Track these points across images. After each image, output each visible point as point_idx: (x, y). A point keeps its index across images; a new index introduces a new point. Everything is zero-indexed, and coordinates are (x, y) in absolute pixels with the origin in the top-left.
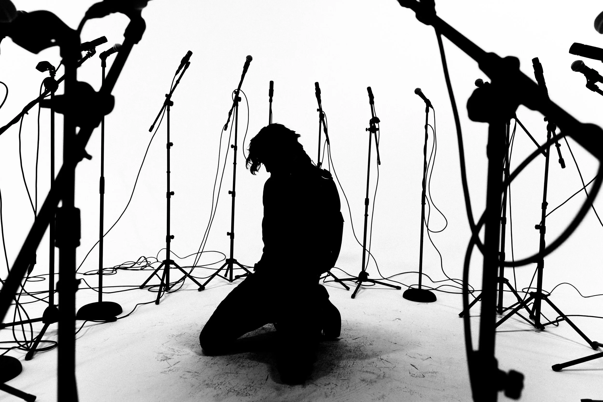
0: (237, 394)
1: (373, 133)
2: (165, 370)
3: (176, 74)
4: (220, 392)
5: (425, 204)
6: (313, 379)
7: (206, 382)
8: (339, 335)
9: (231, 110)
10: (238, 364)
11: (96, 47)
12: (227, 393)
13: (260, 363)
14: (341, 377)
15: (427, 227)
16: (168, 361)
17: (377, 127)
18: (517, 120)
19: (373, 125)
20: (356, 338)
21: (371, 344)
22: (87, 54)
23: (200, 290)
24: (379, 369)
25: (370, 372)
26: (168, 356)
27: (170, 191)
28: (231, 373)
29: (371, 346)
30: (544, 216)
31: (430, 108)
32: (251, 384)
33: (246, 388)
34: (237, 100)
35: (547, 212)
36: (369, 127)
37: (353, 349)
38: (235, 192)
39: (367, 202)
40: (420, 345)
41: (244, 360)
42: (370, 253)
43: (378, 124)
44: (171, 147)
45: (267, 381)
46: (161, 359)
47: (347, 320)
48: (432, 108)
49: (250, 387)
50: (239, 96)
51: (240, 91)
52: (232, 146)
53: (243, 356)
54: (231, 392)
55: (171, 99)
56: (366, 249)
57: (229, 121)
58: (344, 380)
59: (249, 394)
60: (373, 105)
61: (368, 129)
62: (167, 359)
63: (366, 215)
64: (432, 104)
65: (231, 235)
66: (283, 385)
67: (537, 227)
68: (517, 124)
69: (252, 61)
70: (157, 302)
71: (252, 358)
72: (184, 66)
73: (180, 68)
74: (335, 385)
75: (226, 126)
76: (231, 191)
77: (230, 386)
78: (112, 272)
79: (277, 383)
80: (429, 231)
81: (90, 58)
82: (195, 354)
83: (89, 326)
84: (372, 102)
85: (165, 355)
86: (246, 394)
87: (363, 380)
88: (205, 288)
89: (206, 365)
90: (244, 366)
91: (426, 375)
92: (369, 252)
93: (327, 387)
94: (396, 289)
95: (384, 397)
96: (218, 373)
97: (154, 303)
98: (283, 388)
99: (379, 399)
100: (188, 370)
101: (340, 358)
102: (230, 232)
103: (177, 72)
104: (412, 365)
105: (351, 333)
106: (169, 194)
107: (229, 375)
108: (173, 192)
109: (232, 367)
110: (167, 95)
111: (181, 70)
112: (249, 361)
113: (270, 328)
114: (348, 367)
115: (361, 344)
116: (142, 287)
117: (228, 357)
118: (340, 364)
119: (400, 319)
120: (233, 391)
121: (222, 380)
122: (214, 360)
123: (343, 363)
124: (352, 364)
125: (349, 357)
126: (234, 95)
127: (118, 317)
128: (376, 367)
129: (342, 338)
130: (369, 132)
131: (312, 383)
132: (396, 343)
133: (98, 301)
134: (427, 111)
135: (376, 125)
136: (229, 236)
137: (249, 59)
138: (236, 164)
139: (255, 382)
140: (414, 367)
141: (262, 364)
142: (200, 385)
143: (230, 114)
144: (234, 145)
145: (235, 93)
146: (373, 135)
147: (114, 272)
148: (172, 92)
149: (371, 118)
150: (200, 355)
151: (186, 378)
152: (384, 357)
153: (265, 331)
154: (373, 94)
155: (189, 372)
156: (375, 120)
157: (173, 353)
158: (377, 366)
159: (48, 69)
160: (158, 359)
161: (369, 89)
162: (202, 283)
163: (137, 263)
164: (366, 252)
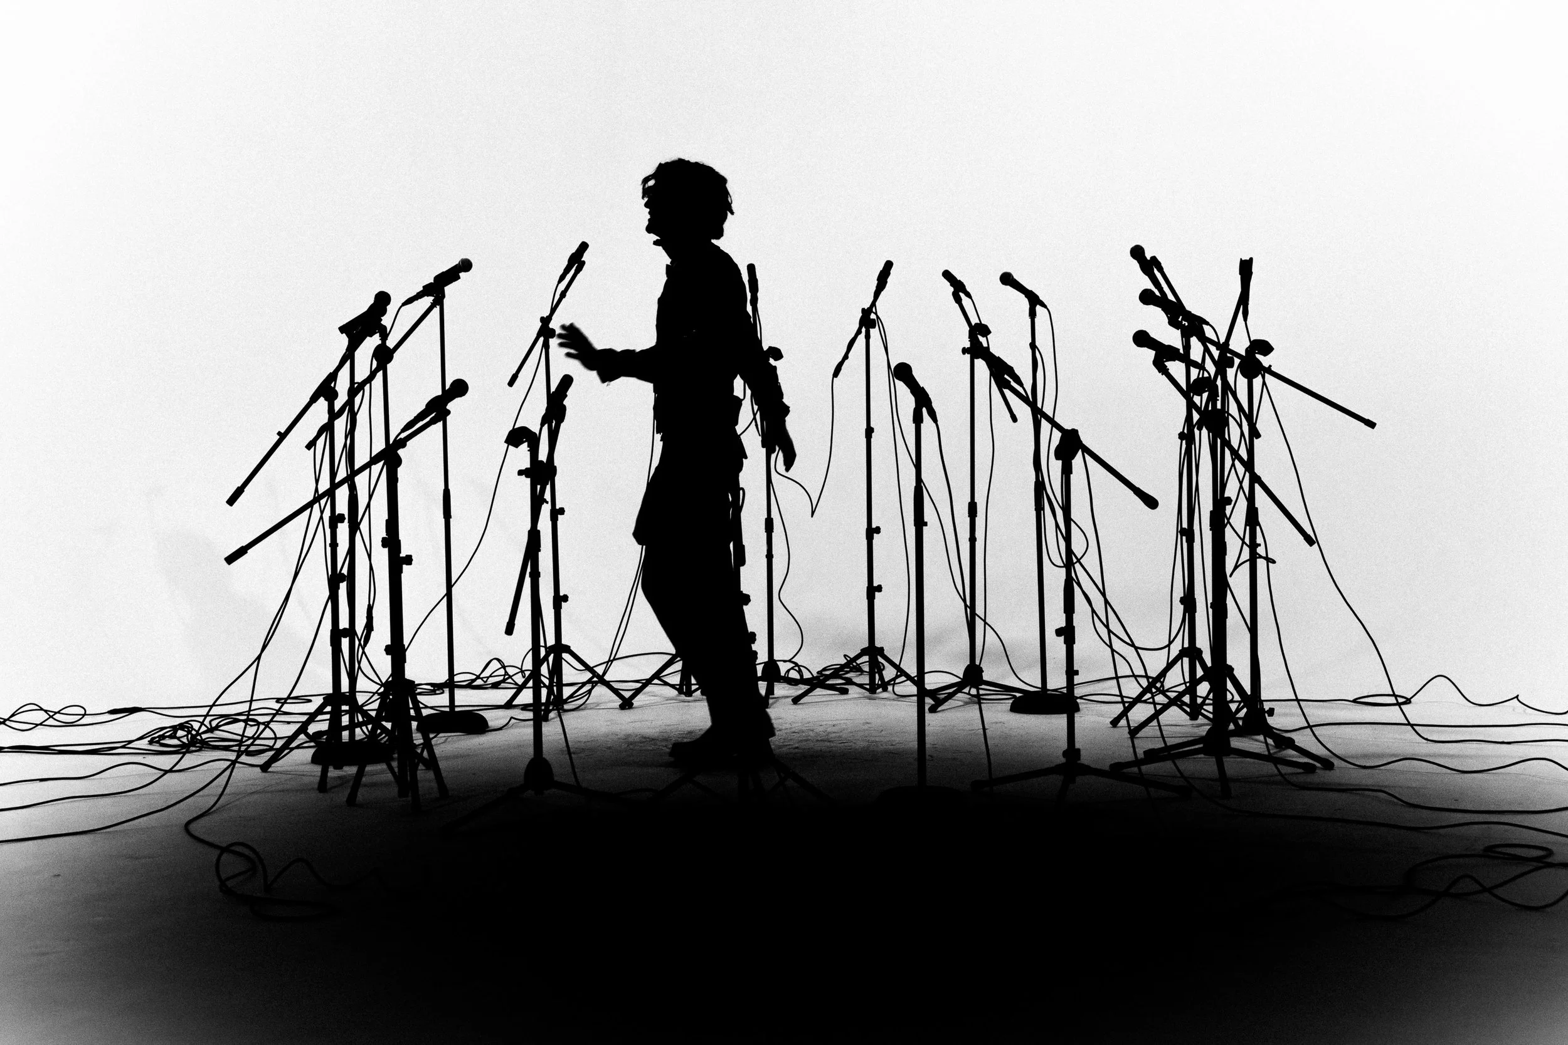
1: (977, 358)
3: (560, 281)
17: (985, 345)
19: (976, 339)
23: (622, 707)
27: (557, 507)
36: (968, 345)
39: (973, 509)
42: (986, 623)
43: (985, 338)
55: (551, 325)
56: (976, 611)
61: (966, 349)
63: (972, 539)
72: (575, 268)
73: (567, 271)
88: (633, 704)
92: (984, 621)
103: (562, 278)
106: (556, 513)
108: (563, 508)
110: (542, 319)
111: (568, 275)
116: (509, 705)
127: (483, 730)
130: (969, 355)
135: (982, 339)
148: (553, 310)
149: (967, 328)
154: (959, 281)
156: (979, 330)
161: (949, 275)
162: (627, 695)
163: (482, 679)
164: (978, 620)
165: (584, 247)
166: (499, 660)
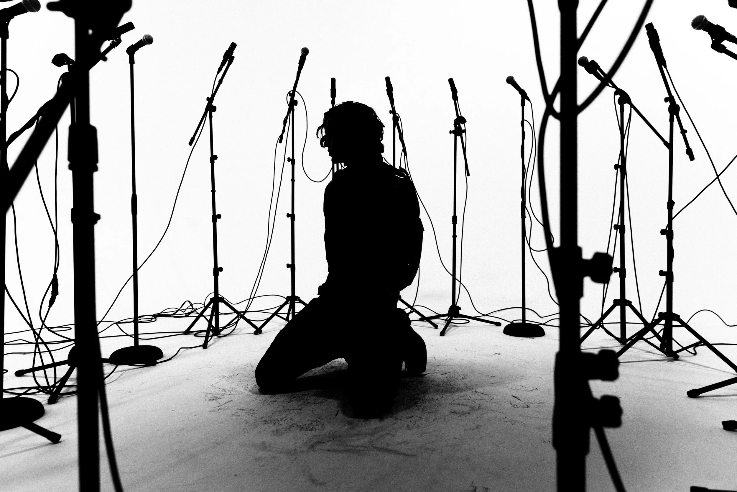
0: (301, 429)
1: (458, 136)
2: (215, 409)
3: (218, 72)
4: (280, 427)
5: (526, 217)
6: (392, 413)
7: (263, 419)
8: (424, 371)
9: (286, 118)
10: (302, 401)
11: (121, 35)
12: (289, 428)
13: (328, 400)
14: (426, 410)
15: (529, 245)
16: (217, 400)
17: (463, 128)
18: (632, 106)
19: (458, 126)
20: (445, 373)
21: (463, 378)
22: (111, 43)
23: (256, 333)
24: (474, 401)
25: (462, 405)
26: (218, 396)
27: (217, 214)
28: (293, 410)
29: (464, 380)
30: (671, 218)
31: (526, 100)
32: (317, 419)
33: (312, 423)
34: (293, 103)
35: (674, 212)
36: (453, 128)
37: (442, 383)
38: (294, 215)
39: (455, 220)
40: (524, 378)
41: (309, 397)
42: (460, 283)
43: (463, 125)
44: (215, 160)
45: (337, 416)
46: (209, 399)
47: (434, 356)
48: (529, 100)
49: (317, 423)
50: (295, 98)
51: (296, 93)
52: (289, 160)
53: (309, 394)
54: (293, 427)
55: (214, 104)
56: (456, 278)
57: (284, 131)
58: (430, 412)
59: (315, 429)
60: (457, 101)
61: (452, 131)
62: (216, 398)
63: (455, 237)
64: (528, 95)
65: (292, 267)
66: (357, 420)
67: (663, 232)
68: (633, 112)
69: (308, 54)
70: (205, 346)
71: (318, 395)
72: (228, 61)
73: (223, 64)
74: (419, 417)
75: (281, 137)
76: (290, 214)
77: (292, 422)
78: (150, 319)
79: (349, 417)
80: (531, 249)
81: (115, 48)
82: (250, 393)
83: (124, 371)
84: (455, 98)
85: (214, 395)
86: (312, 428)
87: (454, 412)
88: (262, 331)
89: (264, 403)
90: (308, 403)
91: (531, 406)
92: (460, 282)
93: (409, 420)
94: (495, 325)
95: (479, 427)
96: (278, 410)
97: (202, 347)
98: (356, 422)
99: (473, 430)
100: (242, 408)
101: (426, 392)
102: (290, 263)
103: (220, 70)
104: (514, 396)
105: (438, 369)
106: (215, 217)
107: (292, 411)
108: (220, 215)
109: (295, 404)
110: (208, 99)
111: (224, 67)
112: (315, 398)
113: (341, 367)
114: (435, 400)
115: (451, 378)
116: (187, 332)
117: (290, 395)
118: (426, 398)
119: (499, 354)
120: (296, 426)
121: (284, 416)
122: (273, 398)
123: (428, 397)
124: (440, 398)
125: (436, 391)
126: (289, 98)
127: (158, 361)
128: (469, 399)
129: (428, 374)
130: (454, 135)
131: (392, 417)
132: (494, 377)
133: (133, 345)
134: (523, 104)
135: (462, 126)
136: (290, 269)
137: (305, 52)
138: (294, 181)
139: (323, 417)
140: (517, 398)
141: (331, 400)
142: (257, 421)
143: (285, 122)
144: (291, 158)
145: (290, 96)
146: (459, 138)
147: (154, 320)
148: (213, 95)
149: (455, 117)
150: (257, 394)
151: (239, 416)
152: (480, 390)
153: (335, 369)
154: (456, 87)
155: (243, 410)
156: (460, 120)
157: (224, 393)
158: (471, 399)
159: (66, 63)
160: (206, 399)
161: (451, 81)
162: (259, 325)
163: (181, 310)
164: (457, 282)
165: (233, 46)
166: (189, 302)
